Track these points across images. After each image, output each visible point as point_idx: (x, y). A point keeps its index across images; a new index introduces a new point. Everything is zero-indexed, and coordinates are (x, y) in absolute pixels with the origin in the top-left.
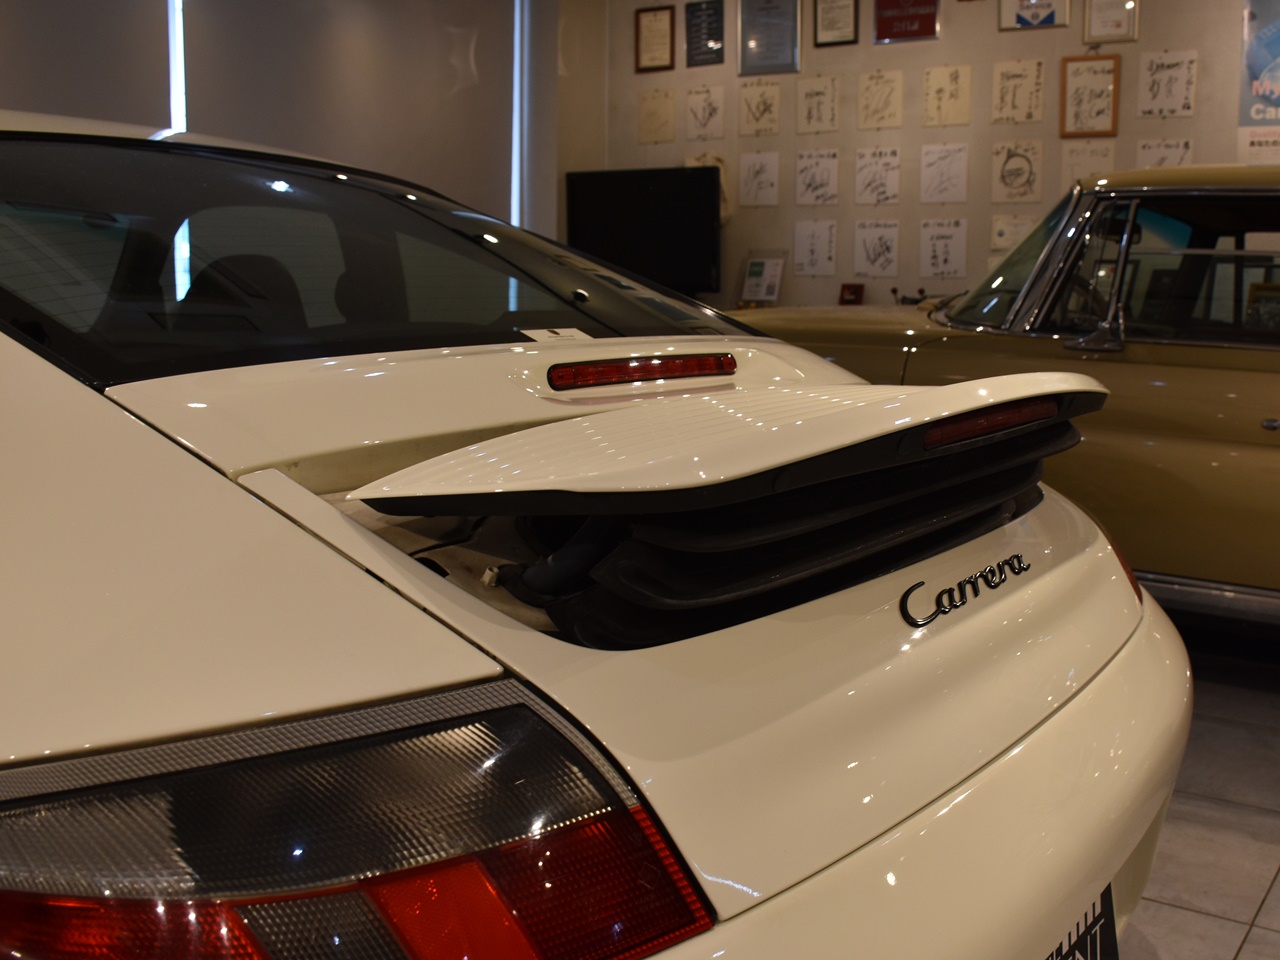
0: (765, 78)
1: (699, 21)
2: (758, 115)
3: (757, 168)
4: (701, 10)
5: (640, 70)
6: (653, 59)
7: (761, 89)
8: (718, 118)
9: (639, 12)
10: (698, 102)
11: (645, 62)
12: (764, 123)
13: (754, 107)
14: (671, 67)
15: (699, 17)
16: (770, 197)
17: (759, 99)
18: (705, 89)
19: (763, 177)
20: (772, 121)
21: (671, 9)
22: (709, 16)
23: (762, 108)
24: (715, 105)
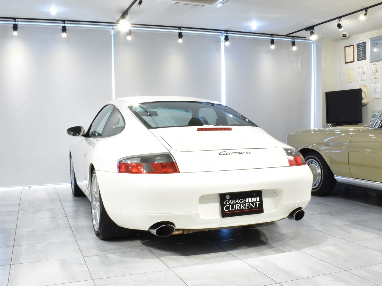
0: (376, 63)
1: (360, 48)
2: (375, 73)
3: (375, 88)
4: (360, 45)
5: (346, 63)
6: (349, 60)
7: (376, 66)
8: (365, 75)
9: (345, 47)
10: (360, 71)
11: (347, 61)
12: (377, 75)
13: (374, 72)
14: (353, 62)
15: (360, 47)
16: (378, 96)
17: (375, 69)
18: (362, 67)
19: (376, 90)
20: (378, 74)
21: (353, 46)
22: (362, 47)
23: (376, 71)
24: (364, 71)
